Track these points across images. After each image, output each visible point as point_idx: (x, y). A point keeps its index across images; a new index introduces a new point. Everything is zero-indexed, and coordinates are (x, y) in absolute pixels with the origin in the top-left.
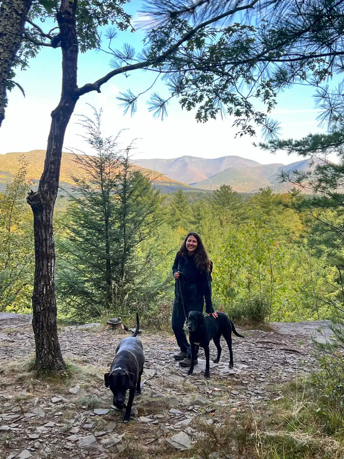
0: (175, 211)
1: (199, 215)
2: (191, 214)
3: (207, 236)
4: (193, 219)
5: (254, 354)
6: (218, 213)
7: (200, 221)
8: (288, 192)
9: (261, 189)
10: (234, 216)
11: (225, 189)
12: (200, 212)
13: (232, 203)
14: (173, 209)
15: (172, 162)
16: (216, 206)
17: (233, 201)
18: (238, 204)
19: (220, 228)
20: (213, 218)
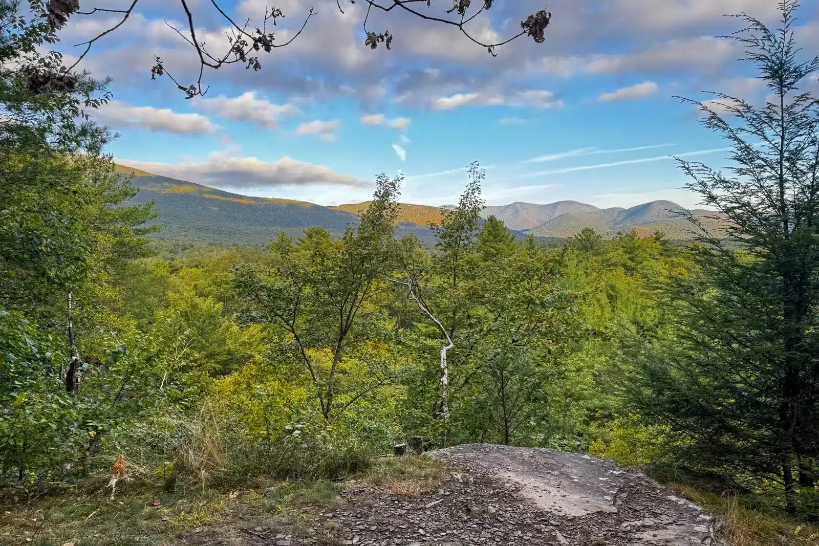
15: (503, 208)
17: (597, 246)
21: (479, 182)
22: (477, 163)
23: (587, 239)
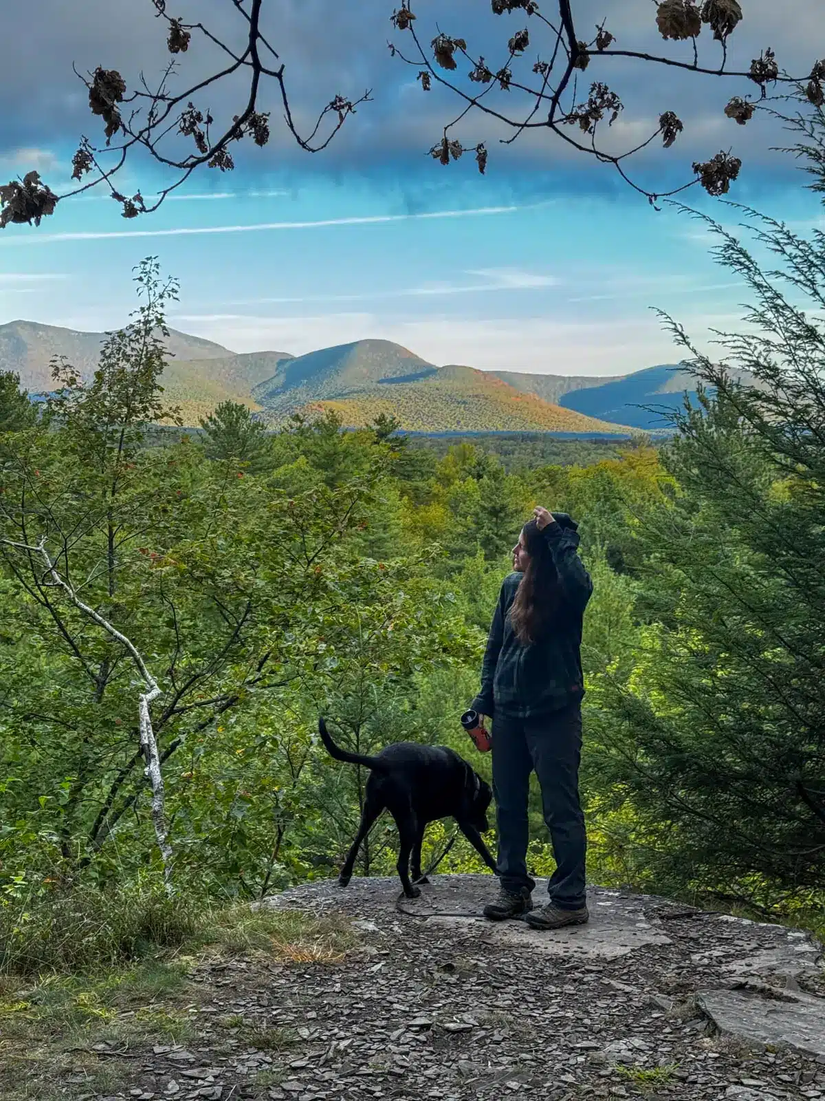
8: (365, 426)
11: (232, 412)
18: (267, 458)
21: (162, 306)
22: (154, 262)
23: (232, 430)
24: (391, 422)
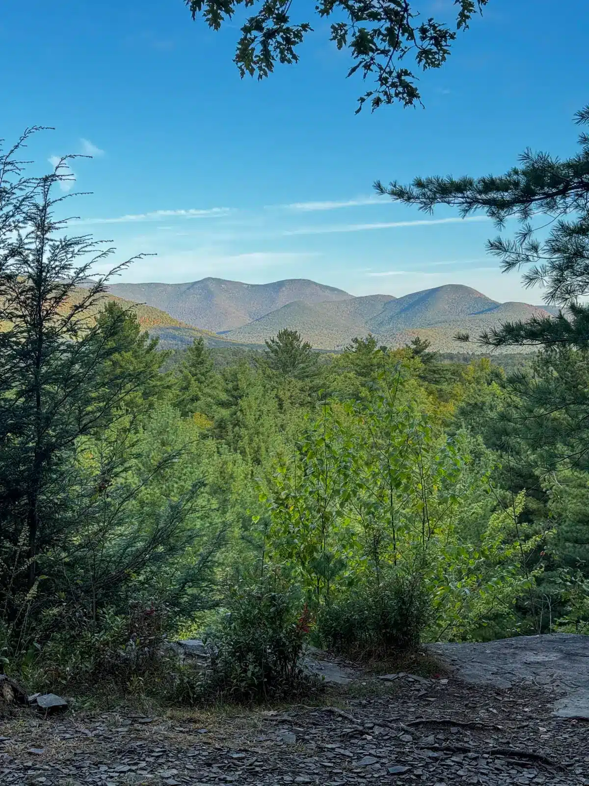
0: (189, 383)
1: (236, 388)
2: (220, 388)
3: (252, 431)
4: (224, 397)
5: (419, 776)
6: (275, 384)
7: (239, 401)
8: (405, 346)
9: (356, 341)
10: (305, 391)
11: (288, 337)
12: (239, 382)
13: (302, 365)
14: (186, 378)
15: (184, 288)
16: (269, 371)
17: (302, 362)
18: (313, 368)
19: (279, 414)
20: (263, 396)
24: (424, 342)
